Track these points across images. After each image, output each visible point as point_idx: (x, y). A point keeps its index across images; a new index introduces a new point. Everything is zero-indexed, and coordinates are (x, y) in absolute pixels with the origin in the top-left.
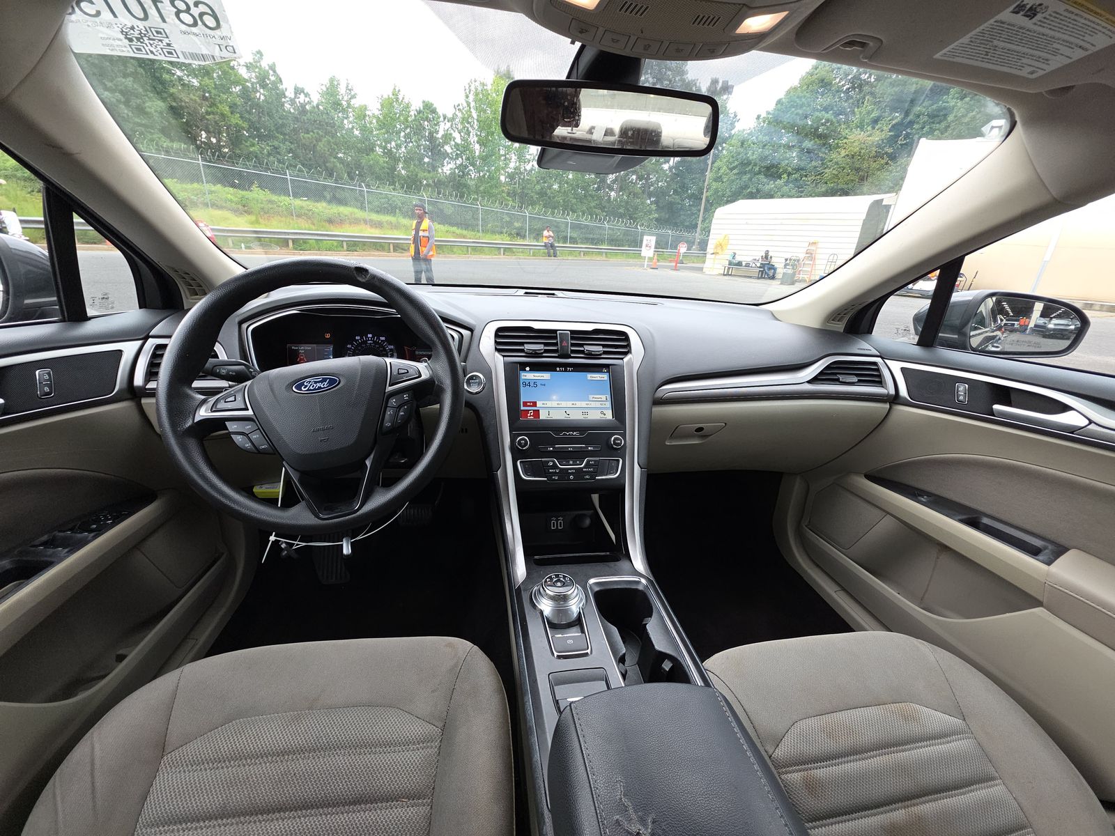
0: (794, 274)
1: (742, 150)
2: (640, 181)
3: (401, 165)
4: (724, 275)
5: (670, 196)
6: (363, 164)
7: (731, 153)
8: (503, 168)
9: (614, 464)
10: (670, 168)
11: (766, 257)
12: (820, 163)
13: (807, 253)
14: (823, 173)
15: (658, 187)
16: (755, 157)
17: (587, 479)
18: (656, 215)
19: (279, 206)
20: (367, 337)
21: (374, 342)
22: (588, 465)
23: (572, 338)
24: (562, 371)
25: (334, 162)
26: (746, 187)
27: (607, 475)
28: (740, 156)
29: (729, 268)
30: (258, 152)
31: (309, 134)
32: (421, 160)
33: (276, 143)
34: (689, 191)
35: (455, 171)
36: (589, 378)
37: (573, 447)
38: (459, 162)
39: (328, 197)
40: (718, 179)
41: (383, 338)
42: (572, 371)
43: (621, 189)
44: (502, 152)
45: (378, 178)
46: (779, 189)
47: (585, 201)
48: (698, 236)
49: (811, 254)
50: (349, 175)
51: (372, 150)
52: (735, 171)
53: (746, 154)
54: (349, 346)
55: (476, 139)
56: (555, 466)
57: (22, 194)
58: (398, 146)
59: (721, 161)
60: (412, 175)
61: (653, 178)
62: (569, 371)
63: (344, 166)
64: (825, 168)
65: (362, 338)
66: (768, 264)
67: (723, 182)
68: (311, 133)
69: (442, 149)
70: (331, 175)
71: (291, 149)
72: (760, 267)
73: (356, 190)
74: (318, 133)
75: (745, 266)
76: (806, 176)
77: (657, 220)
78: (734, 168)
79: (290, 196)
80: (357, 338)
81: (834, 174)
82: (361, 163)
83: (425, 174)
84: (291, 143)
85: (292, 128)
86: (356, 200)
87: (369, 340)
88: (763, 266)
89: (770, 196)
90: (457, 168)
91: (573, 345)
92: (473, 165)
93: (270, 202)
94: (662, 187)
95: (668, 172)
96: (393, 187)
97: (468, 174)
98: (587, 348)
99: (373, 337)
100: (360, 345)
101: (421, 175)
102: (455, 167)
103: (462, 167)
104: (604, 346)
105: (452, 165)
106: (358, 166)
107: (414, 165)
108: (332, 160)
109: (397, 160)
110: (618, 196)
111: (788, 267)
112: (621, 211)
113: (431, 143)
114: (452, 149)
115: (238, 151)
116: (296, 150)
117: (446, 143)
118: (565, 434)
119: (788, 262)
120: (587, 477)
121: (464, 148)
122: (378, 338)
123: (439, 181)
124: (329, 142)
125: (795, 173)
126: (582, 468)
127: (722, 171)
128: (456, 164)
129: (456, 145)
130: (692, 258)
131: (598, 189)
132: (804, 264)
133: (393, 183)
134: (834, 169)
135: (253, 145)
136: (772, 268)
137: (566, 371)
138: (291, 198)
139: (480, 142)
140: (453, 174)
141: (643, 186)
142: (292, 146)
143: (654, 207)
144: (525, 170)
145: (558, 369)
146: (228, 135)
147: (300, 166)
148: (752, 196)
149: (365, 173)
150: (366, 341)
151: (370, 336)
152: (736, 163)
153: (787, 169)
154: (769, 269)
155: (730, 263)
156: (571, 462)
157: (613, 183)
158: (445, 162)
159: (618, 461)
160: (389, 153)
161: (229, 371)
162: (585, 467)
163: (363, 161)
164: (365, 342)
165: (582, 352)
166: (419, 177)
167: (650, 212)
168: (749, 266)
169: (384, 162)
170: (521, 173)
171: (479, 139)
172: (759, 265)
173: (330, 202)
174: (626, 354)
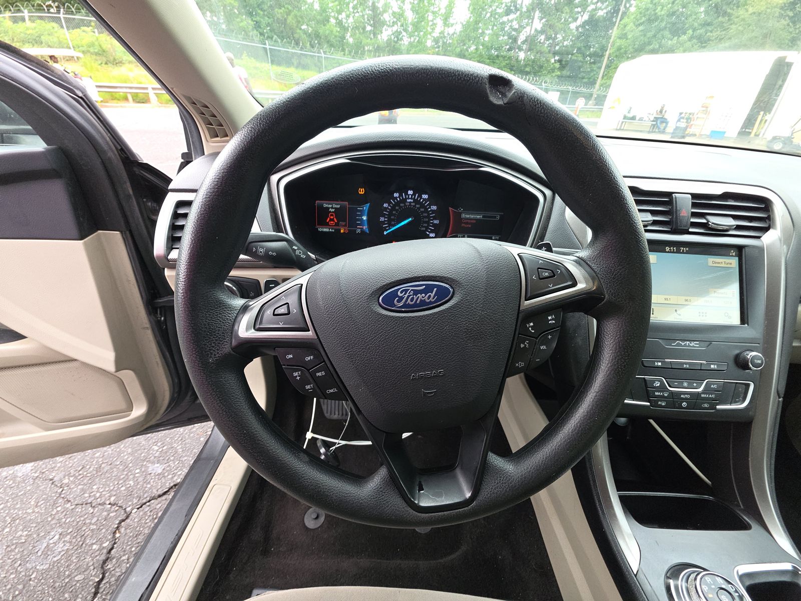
0: (686, 129)
1: (651, 6)
2: (547, 41)
3: (349, 34)
4: (617, 130)
5: (572, 54)
6: (321, 33)
7: (639, 9)
8: (430, 34)
9: (741, 389)
10: (577, 28)
11: (661, 112)
12: (727, 19)
13: (702, 107)
14: (728, 28)
15: (564, 46)
16: (663, 13)
17: (706, 409)
18: (559, 73)
19: (261, 72)
20: (406, 194)
21: (416, 201)
22: (707, 390)
23: (694, 205)
24: (673, 252)
25: (299, 33)
26: (649, 43)
27: (731, 404)
28: (649, 12)
29: (622, 122)
30: (246, 27)
31: (280, 9)
32: (364, 28)
33: (258, 19)
34: (592, 49)
35: (391, 37)
36: (710, 264)
37: (689, 364)
38: (395, 28)
39: (295, 63)
40: (623, 36)
41: (425, 196)
42: (687, 253)
43: (530, 50)
44: (431, 18)
45: (332, 45)
46: (682, 44)
47: (497, 61)
48: (596, 90)
49: (707, 107)
50: (310, 44)
51: (328, 21)
52: (641, 28)
53: (655, 10)
54: (385, 205)
55: (410, 6)
56: (662, 388)
57: (96, 65)
58: (348, 16)
59: (628, 18)
60: (358, 42)
61: (560, 37)
62: (683, 253)
63: (307, 36)
64: (731, 24)
65: (401, 195)
66: (662, 118)
67: (627, 39)
68: (283, 9)
69: (382, 18)
70: (297, 43)
71: (269, 23)
72: (653, 121)
73: (315, 56)
74: (288, 9)
75: (639, 120)
76: (711, 32)
77: (558, 77)
78: (639, 25)
79: (269, 63)
80: (396, 195)
81: (739, 30)
82: (319, 33)
83: (368, 41)
84: (269, 17)
85: (269, 5)
86: (316, 65)
87: (409, 198)
88: (656, 119)
89: (671, 50)
90: (393, 34)
91: (694, 215)
92: (405, 30)
93: (255, 68)
94: (567, 46)
95: (574, 31)
96: (343, 53)
97: (402, 39)
98: (713, 220)
99: (414, 194)
100: (398, 204)
101: (365, 41)
102: (391, 33)
103: (397, 34)
104: (735, 217)
105: (390, 32)
106: (317, 36)
107: (360, 33)
108: (298, 31)
109: (345, 29)
110: (526, 55)
111: (682, 120)
112: (527, 69)
113: (373, 11)
114: (390, 17)
115: (231, 27)
116: (272, 23)
117: (385, 11)
118: (679, 345)
119: (682, 115)
120: (706, 405)
121: (399, 16)
122: (420, 196)
123: (378, 47)
124: (296, 16)
125: (701, 29)
126: (698, 394)
127: (628, 28)
128: (392, 31)
129: (394, 13)
130: (588, 112)
131: (510, 50)
132: (697, 118)
133: (343, 50)
134: (740, 25)
135: (242, 21)
136: (664, 121)
137: (678, 252)
138: (270, 64)
139: (413, 10)
140: (389, 40)
141: (550, 46)
142: (270, 21)
143: (557, 65)
144: (448, 34)
145: (667, 249)
146: (225, 14)
147: (275, 37)
148: (654, 52)
149: (322, 42)
150: (406, 199)
151: (410, 192)
152: (644, 19)
153: (693, 25)
154: (662, 122)
155: (625, 117)
156: (685, 384)
157: (523, 44)
158: (384, 29)
159: (748, 386)
160: (340, 23)
161: (268, 250)
162: (704, 392)
163: (321, 31)
164: (404, 201)
165: (705, 226)
166: (362, 43)
167: (553, 70)
168: (642, 120)
169: (337, 31)
170: (445, 37)
171: (413, 7)
172: (652, 119)
173: (297, 67)
174: (766, 230)
